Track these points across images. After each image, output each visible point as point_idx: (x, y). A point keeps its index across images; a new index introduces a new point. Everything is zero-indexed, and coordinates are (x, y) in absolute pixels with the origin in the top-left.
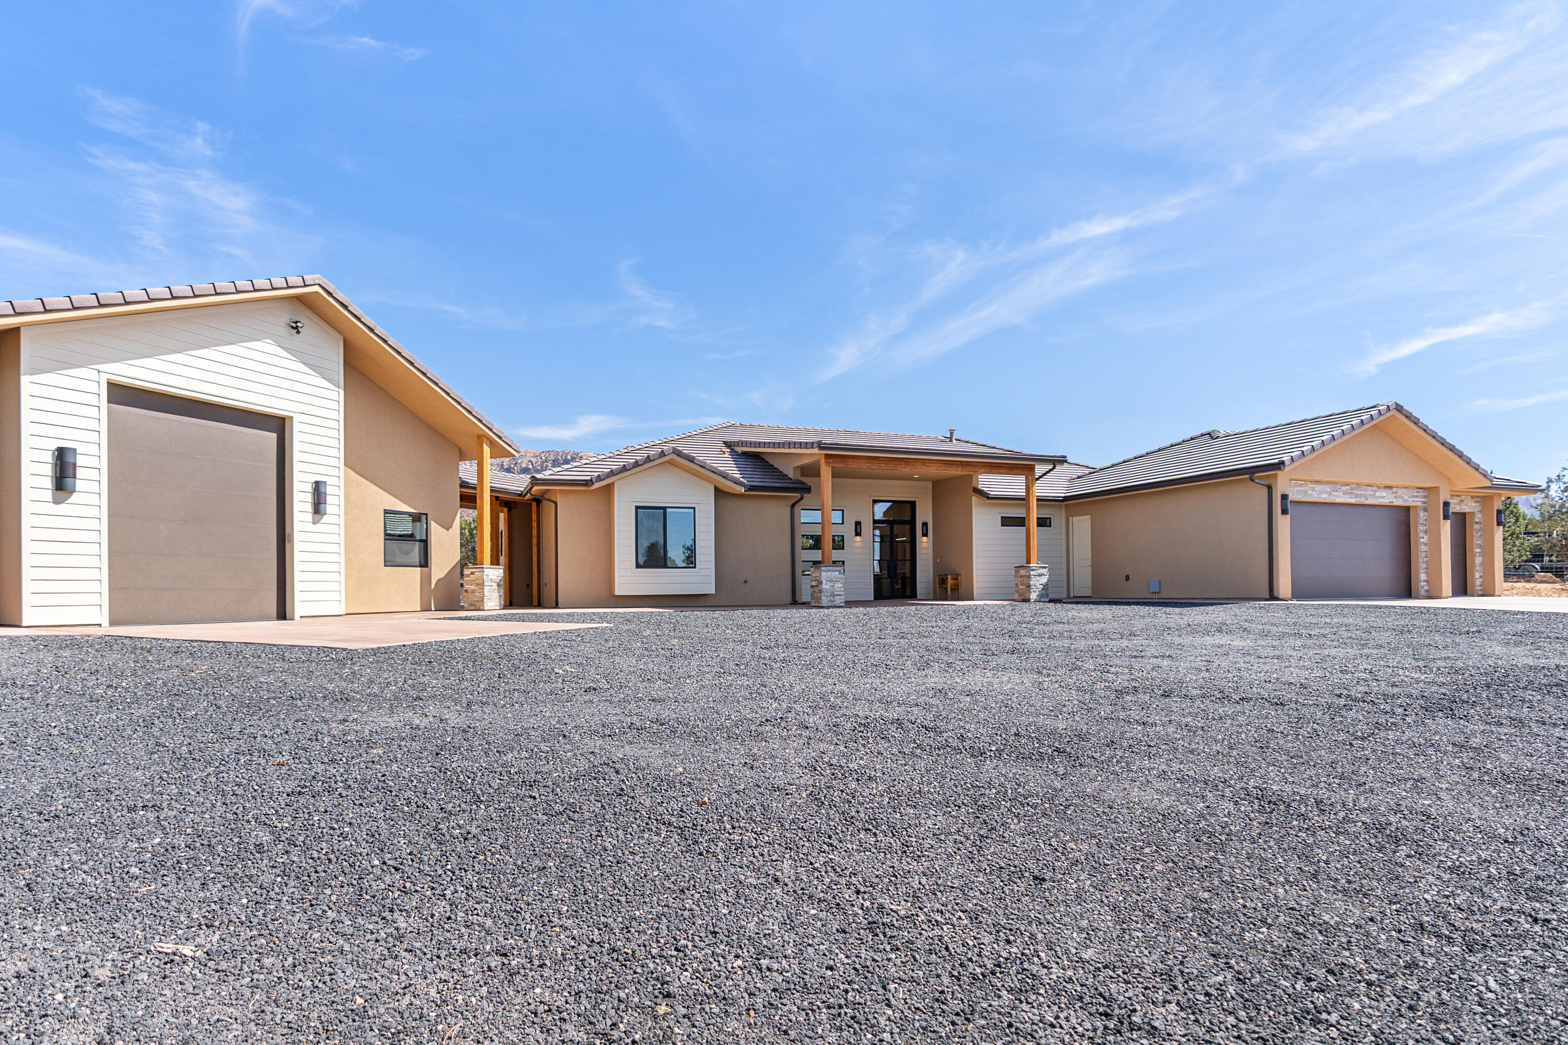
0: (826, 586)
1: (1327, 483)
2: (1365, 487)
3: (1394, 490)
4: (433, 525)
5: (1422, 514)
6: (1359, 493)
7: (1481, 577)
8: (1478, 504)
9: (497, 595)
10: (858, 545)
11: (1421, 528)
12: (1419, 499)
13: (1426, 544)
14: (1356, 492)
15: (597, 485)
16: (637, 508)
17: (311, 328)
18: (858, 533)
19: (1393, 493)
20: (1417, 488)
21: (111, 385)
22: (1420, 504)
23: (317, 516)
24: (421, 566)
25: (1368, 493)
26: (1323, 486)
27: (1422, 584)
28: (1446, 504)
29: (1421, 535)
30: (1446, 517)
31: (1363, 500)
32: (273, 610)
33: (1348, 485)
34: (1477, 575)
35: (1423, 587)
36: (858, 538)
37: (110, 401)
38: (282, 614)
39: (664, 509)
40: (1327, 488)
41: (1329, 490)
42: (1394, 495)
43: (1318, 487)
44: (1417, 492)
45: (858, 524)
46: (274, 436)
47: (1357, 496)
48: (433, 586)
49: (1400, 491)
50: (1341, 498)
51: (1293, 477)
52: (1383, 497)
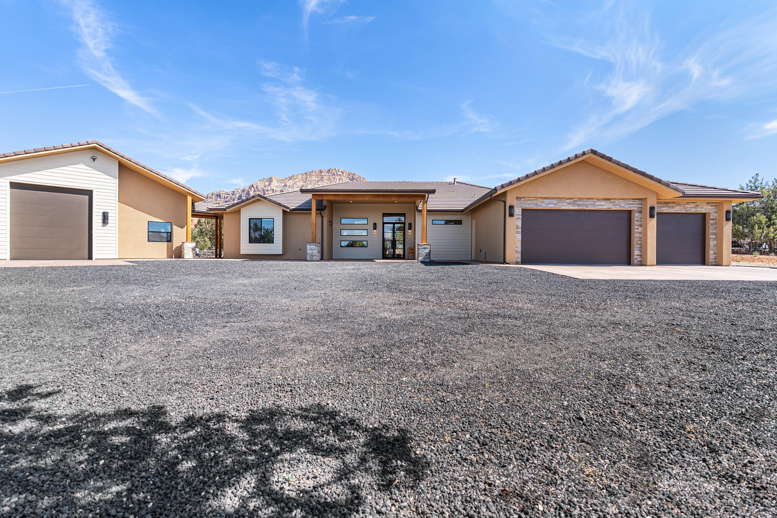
0: (309, 252)
1: (553, 198)
2: (586, 200)
3: (612, 201)
4: (175, 227)
5: (637, 215)
6: (580, 203)
7: (715, 253)
8: (714, 207)
9: (192, 253)
10: (375, 234)
11: (636, 223)
12: (635, 206)
13: (639, 233)
14: (578, 203)
15: (228, 210)
16: (250, 219)
17: (100, 159)
18: (375, 228)
19: (611, 202)
20: (633, 199)
21: (11, 183)
22: (636, 208)
23: (104, 224)
24: (167, 241)
25: (589, 203)
26: (551, 200)
27: (636, 257)
28: (652, 209)
29: (636, 227)
30: (652, 216)
31: (584, 207)
32: (87, 256)
33: (572, 199)
34: (711, 252)
35: (636, 259)
36: (375, 231)
37: (11, 188)
38: (90, 258)
39: (261, 219)
40: (555, 201)
41: (556, 202)
42: (612, 204)
43: (547, 201)
44: (633, 202)
45: (375, 224)
46: (87, 197)
47: (578, 205)
48: (174, 249)
49: (617, 202)
50: (565, 206)
51: (518, 196)
52: (602, 205)
